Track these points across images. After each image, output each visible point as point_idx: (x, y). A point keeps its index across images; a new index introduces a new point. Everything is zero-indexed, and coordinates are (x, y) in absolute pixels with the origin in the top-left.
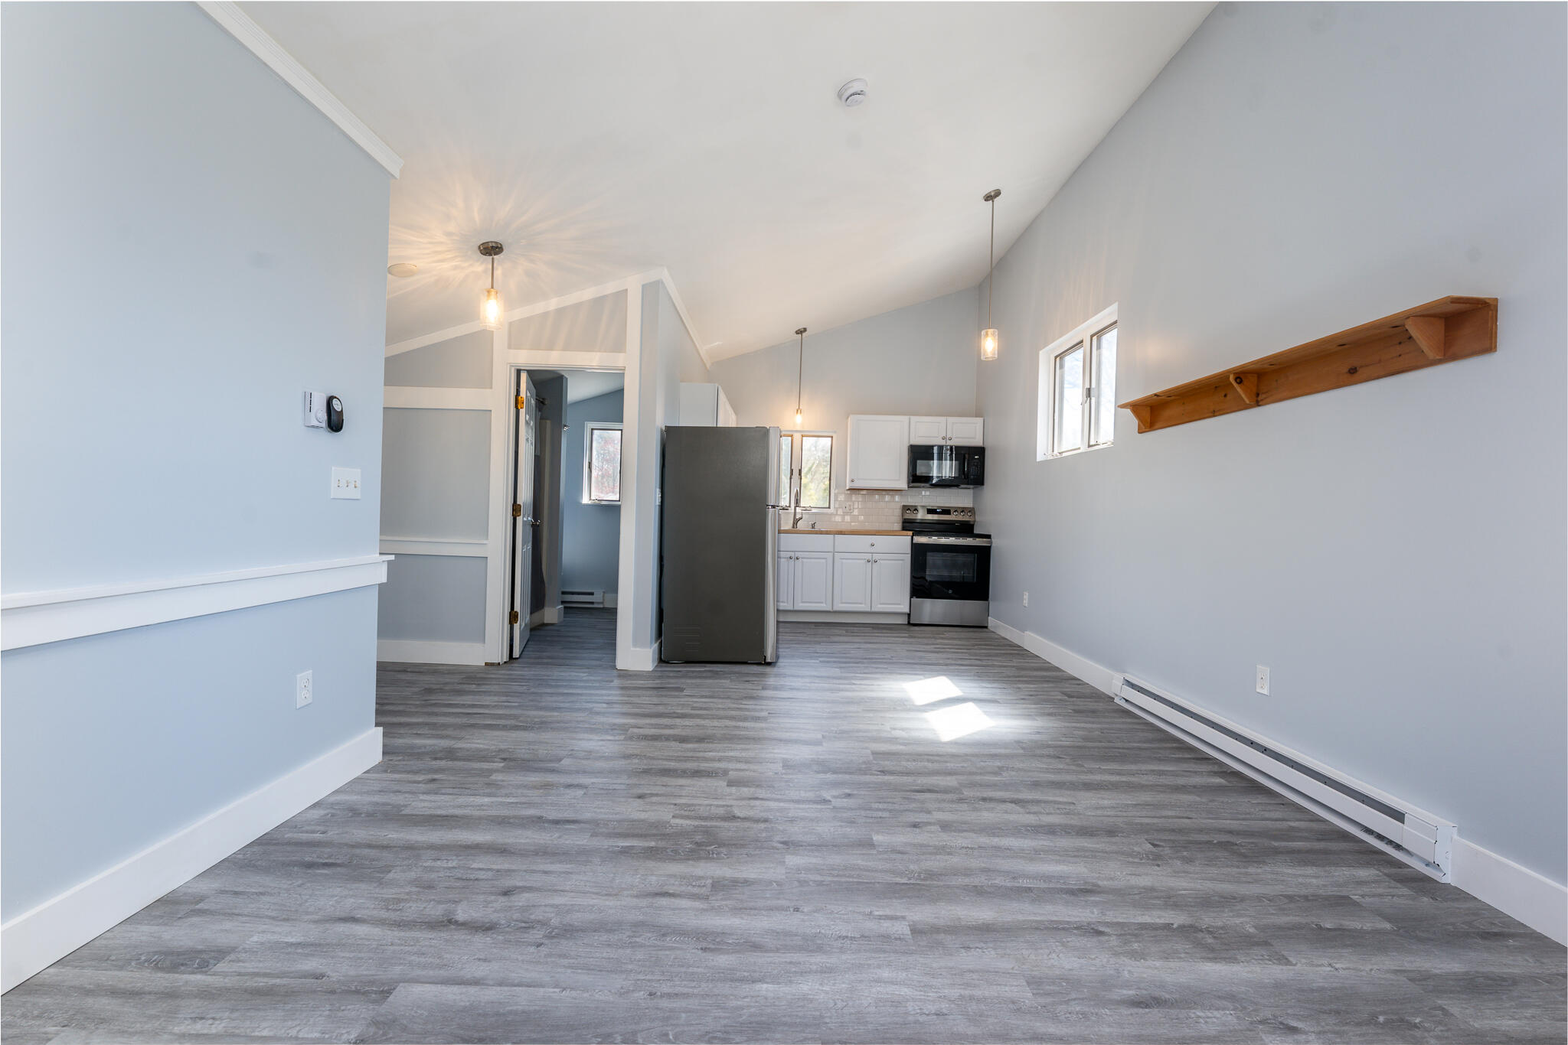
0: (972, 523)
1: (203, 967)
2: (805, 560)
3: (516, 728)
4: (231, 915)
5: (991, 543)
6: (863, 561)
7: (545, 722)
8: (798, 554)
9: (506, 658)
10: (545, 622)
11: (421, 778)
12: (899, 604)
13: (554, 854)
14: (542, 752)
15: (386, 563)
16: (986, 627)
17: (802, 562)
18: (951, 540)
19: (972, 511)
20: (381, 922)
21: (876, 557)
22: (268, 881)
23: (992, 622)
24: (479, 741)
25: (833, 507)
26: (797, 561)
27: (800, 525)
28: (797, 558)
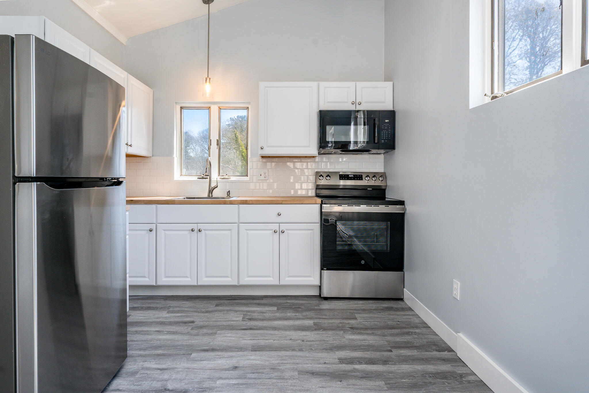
0: (383, 188)
2: (207, 232)
5: (405, 209)
6: (271, 231)
8: (200, 226)
12: (310, 276)
16: (402, 299)
17: (206, 234)
18: (363, 208)
19: (383, 175)
21: (283, 227)
23: (407, 293)
25: (250, 175)
26: (199, 233)
27: (216, 193)
28: (200, 231)
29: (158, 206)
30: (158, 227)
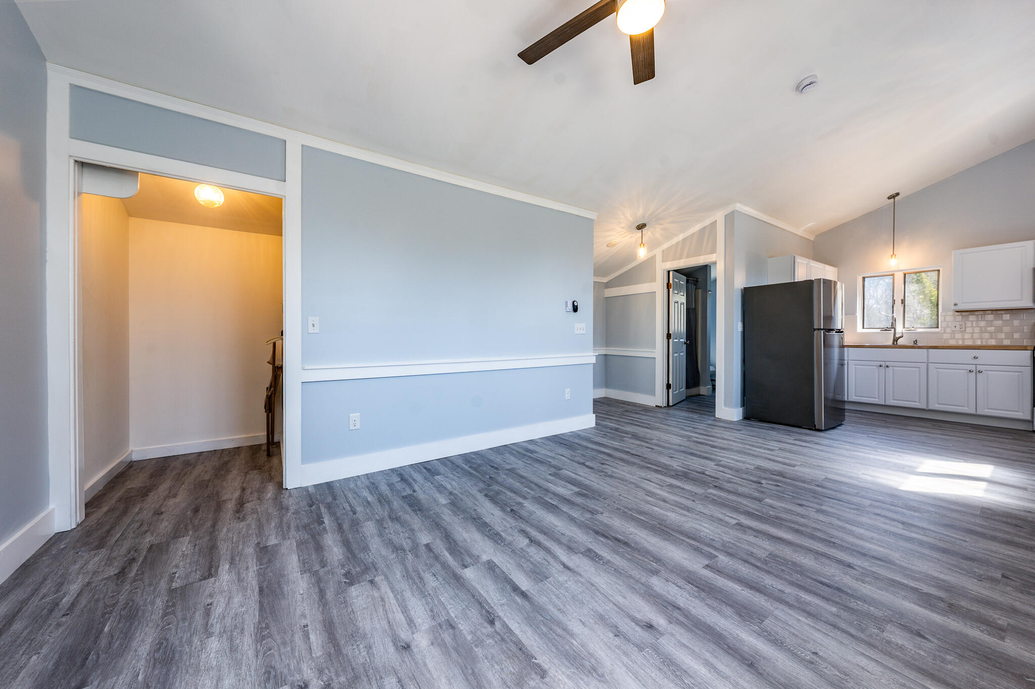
1: (532, 453)
2: (895, 367)
3: (647, 428)
4: (541, 447)
6: (965, 371)
7: (659, 428)
9: (665, 404)
10: (701, 394)
11: (602, 433)
12: (1018, 411)
13: (624, 461)
14: (648, 436)
15: (595, 357)
17: (893, 370)
20: (569, 459)
21: (979, 368)
22: (551, 443)
24: (629, 428)
25: (941, 327)
26: (887, 369)
27: (900, 342)
28: (887, 366)
29: (849, 348)
30: (849, 363)
